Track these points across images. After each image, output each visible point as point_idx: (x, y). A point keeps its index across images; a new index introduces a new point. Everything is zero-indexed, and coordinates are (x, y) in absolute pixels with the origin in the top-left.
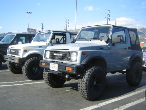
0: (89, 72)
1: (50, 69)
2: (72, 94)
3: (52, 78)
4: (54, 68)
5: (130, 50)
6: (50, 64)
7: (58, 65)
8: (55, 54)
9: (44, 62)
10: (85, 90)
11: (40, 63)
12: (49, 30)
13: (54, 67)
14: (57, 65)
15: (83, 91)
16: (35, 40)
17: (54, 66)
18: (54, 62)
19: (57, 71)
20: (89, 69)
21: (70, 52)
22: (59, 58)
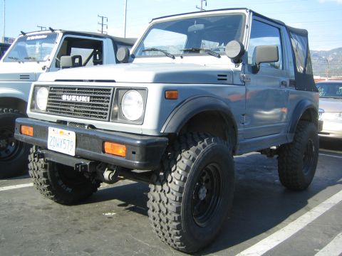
0: (186, 161)
1: (49, 148)
2: (124, 226)
3: (57, 175)
4: (63, 146)
5: (292, 90)
6: (50, 129)
7: (78, 136)
8: (65, 98)
9: (31, 125)
10: (175, 224)
11: (17, 126)
12: (51, 29)
13: (62, 143)
14: (73, 135)
15: (165, 227)
16: (11, 59)
17: (63, 137)
18: (62, 124)
19: (73, 154)
20: (188, 148)
21: (118, 89)
22: (79, 109)
